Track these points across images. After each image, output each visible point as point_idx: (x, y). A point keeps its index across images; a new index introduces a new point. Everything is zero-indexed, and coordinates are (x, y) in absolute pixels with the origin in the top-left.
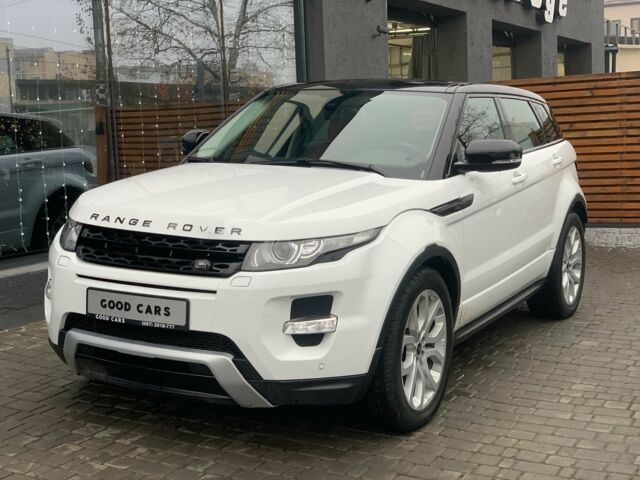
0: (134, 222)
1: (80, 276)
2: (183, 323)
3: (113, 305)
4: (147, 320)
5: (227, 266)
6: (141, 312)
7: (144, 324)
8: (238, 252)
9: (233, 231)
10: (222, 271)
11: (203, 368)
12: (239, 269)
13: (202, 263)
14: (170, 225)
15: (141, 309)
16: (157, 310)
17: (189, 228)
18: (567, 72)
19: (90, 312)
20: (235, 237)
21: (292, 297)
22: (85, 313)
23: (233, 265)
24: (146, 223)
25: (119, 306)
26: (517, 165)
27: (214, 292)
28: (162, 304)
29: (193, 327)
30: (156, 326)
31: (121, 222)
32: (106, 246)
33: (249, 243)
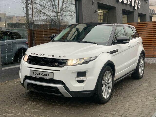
0: (41, 55)
1: (28, 67)
2: (52, 78)
3: (36, 74)
4: (44, 77)
5: (62, 65)
6: (42, 75)
7: (43, 78)
8: (65, 61)
9: (63, 57)
10: (61, 66)
11: (56, 88)
12: (65, 66)
13: (56, 64)
14: (49, 55)
15: (42, 74)
16: (46, 75)
17: (53, 56)
18: (141, 21)
19: (31, 75)
20: (64, 58)
21: (77, 72)
22: (29, 76)
23: (64, 65)
24: (43, 55)
25: (37, 74)
26: (128, 42)
27: (59, 71)
28: (47, 73)
29: (54, 79)
30: (46, 78)
31: (38, 55)
32: (34, 60)
33: (67, 60)
